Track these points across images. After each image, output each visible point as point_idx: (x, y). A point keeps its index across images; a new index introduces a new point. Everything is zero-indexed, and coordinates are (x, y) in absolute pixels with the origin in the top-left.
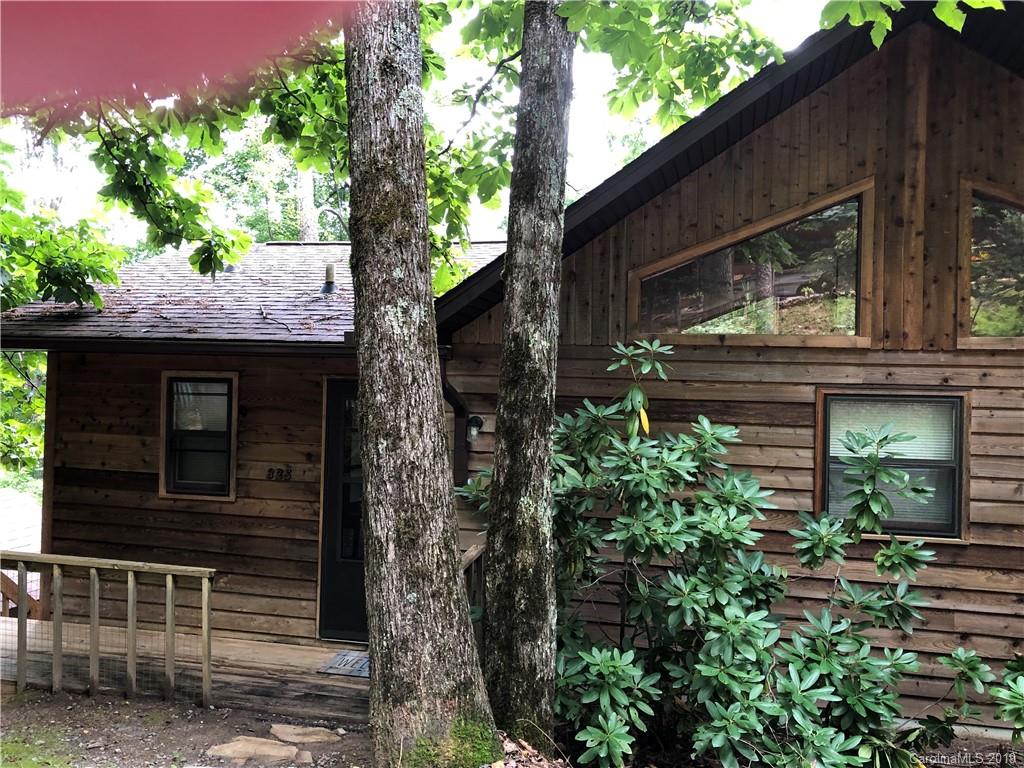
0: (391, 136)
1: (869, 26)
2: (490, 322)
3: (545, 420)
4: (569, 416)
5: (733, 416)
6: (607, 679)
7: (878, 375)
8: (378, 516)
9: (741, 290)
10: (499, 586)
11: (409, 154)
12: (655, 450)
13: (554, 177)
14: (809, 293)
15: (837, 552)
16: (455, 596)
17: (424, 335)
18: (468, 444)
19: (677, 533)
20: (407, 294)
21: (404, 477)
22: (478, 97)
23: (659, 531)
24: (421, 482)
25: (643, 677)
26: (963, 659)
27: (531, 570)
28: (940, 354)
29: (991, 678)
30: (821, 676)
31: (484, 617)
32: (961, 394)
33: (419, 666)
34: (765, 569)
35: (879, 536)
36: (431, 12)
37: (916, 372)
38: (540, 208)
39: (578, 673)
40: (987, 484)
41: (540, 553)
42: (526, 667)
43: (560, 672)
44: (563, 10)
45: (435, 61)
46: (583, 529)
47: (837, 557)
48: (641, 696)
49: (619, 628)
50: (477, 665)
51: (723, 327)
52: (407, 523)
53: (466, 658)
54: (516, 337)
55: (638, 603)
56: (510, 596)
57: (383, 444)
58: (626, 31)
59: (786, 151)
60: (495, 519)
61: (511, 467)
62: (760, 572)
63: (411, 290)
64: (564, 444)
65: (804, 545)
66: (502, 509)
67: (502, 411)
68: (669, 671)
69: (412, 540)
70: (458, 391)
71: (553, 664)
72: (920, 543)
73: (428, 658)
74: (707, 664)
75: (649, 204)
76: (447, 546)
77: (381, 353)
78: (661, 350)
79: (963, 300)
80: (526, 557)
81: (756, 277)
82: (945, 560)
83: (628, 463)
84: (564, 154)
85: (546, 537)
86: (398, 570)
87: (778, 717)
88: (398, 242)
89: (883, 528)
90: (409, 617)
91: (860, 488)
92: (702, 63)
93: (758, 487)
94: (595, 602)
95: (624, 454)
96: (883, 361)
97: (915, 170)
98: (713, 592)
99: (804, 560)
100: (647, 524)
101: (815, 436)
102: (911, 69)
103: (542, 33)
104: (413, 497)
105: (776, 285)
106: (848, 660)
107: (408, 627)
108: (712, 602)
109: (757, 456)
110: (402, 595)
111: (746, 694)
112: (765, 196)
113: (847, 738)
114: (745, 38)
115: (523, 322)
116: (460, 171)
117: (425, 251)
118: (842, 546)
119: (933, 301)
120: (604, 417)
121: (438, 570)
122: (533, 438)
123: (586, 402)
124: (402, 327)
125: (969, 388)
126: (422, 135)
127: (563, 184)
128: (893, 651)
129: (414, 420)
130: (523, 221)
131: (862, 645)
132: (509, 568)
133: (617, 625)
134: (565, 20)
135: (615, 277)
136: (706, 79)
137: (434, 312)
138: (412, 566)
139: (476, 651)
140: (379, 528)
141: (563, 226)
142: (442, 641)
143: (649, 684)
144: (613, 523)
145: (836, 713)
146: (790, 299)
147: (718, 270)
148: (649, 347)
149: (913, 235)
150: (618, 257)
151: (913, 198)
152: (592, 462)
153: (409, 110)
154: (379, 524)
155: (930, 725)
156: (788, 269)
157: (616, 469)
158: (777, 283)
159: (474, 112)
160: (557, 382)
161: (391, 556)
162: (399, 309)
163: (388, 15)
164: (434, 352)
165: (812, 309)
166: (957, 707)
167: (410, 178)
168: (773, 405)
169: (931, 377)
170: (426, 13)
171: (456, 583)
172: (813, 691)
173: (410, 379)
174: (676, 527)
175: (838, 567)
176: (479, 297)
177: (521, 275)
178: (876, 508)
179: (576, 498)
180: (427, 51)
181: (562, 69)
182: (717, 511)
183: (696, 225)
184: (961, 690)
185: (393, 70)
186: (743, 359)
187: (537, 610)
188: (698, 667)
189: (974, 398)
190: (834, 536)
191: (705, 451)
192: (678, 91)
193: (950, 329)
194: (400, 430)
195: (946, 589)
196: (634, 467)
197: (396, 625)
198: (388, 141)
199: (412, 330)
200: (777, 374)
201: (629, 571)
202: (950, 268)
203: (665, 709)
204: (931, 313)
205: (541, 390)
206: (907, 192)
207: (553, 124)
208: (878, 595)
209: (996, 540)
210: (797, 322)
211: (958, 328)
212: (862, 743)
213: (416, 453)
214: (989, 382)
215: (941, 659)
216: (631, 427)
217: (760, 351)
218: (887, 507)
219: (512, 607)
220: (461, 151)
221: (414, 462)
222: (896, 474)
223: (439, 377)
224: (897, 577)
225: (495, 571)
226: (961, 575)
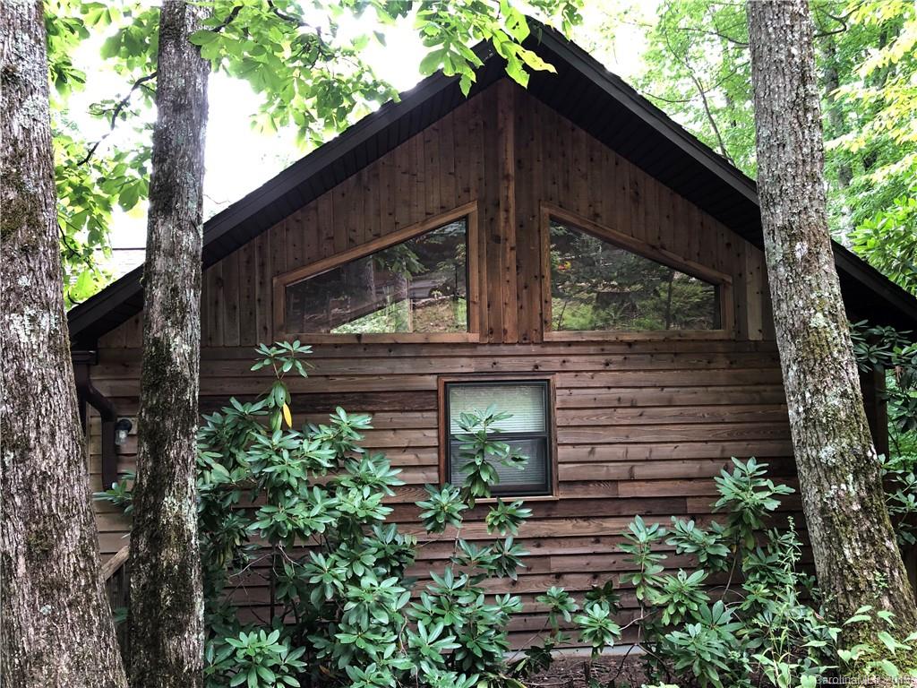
0: (15, 144)
1: (458, 77)
2: (137, 327)
3: (188, 420)
4: (218, 415)
5: (370, 405)
6: (254, 660)
7: (486, 365)
8: (5, 531)
9: (382, 293)
10: (144, 586)
11: (36, 163)
12: (297, 442)
13: (193, 190)
14: (438, 296)
15: (455, 518)
16: (95, 603)
17: (55, 343)
18: (117, 448)
19: (317, 516)
20: (35, 302)
21: (35, 488)
22: (117, 112)
23: (300, 516)
24: (54, 491)
25: (290, 652)
26: (555, 595)
27: (176, 567)
28: (532, 346)
29: (576, 607)
30: (445, 628)
31: (129, 620)
32: (548, 377)
33: (55, 678)
34: (398, 539)
35: (489, 499)
36: (67, 25)
37: (514, 361)
38: (179, 219)
39: (228, 658)
40: (570, 449)
41: (185, 549)
42: (173, 661)
43: (210, 661)
44: (196, 39)
45: (73, 73)
46: (232, 520)
47: (455, 521)
48: (287, 670)
49: (269, 608)
50: (120, 668)
51: (368, 326)
52: (39, 535)
53: (107, 663)
54: (156, 341)
55: (285, 584)
56: (155, 594)
57: (10, 456)
58: (260, 63)
59: (407, 176)
60: (139, 521)
61: (154, 469)
62: (394, 542)
63: (39, 298)
64: (212, 441)
65: (429, 515)
66: (146, 511)
67: (143, 414)
68: (313, 644)
69: (44, 552)
70: (104, 395)
71: (201, 654)
72: (520, 503)
73: (65, 669)
74: (346, 633)
75: (290, 218)
76: (85, 554)
77: (5, 363)
78: (301, 350)
79: (546, 302)
80: (171, 555)
81: (394, 282)
82: (542, 514)
83: (271, 456)
84: (201, 171)
85: (191, 533)
86: (30, 584)
87: (410, 670)
88: (24, 250)
89: (492, 492)
90: (43, 630)
91: (472, 460)
92: (331, 96)
93: (388, 467)
94: (246, 587)
95: (268, 447)
96: (489, 353)
97: (507, 197)
98: (350, 566)
99: (429, 528)
100: (289, 511)
101: (438, 418)
102: (500, 115)
103: (177, 57)
104: (46, 507)
105: (411, 289)
106: (467, 611)
107: (42, 641)
108: (350, 575)
109: (392, 438)
110: (35, 609)
111: (381, 655)
112: (390, 214)
113: (468, 677)
114: (367, 78)
115: (163, 327)
116: (101, 181)
117: (54, 260)
118: (459, 512)
119: (525, 304)
120: (250, 414)
121: (75, 578)
122: (175, 439)
123: (233, 400)
124: (29, 336)
125: (554, 372)
126: (50, 144)
127: (200, 197)
128: (502, 596)
129: (46, 429)
130: (162, 230)
131: (478, 595)
132: (154, 567)
133: (268, 606)
134: (198, 48)
135: (261, 283)
136: (335, 110)
137: (66, 319)
138: (45, 578)
139: (118, 653)
140: (7, 543)
141: (202, 236)
142: (81, 648)
143: (296, 660)
144: (257, 513)
145: (459, 657)
146: (423, 301)
147: (362, 276)
148: (289, 347)
149: (508, 250)
150: (262, 265)
151: (507, 220)
152: (241, 457)
153: (34, 120)
154: (6, 539)
155: (534, 654)
156: (416, 276)
157: (260, 462)
158: (412, 287)
159: (113, 126)
160: (200, 384)
161: (21, 570)
162: (25, 316)
163: (9, 25)
164: (67, 359)
165: (441, 309)
166: (552, 636)
167: (36, 186)
168: (403, 394)
169: (526, 365)
170: (61, 26)
171: (96, 590)
172: (438, 642)
173: (40, 388)
174: (316, 511)
175: (457, 529)
176: (125, 303)
177: (161, 281)
178: (485, 477)
179: (221, 493)
180: (64, 63)
181: (196, 92)
182: (354, 491)
183: (332, 238)
184: (555, 622)
185: (16, 80)
186: (377, 355)
187: (184, 604)
188: (338, 636)
189: (558, 380)
190: (453, 503)
191: (342, 439)
192: (312, 120)
193: (538, 326)
194: (29, 441)
195: (544, 538)
196: (276, 459)
197: (29, 640)
198: (11, 149)
199: (41, 339)
200: (406, 367)
201: (277, 555)
202: (536, 277)
203: (312, 678)
204: (524, 312)
205: (183, 391)
206: (502, 215)
207: (189, 141)
208: (490, 550)
209: (577, 494)
210: (429, 320)
211: (544, 325)
212: (480, 679)
213: (48, 463)
214: (569, 367)
215: (539, 598)
216: (274, 422)
217: (390, 348)
218: (494, 475)
219: (158, 605)
220: (102, 162)
221: (45, 472)
222: (499, 446)
223: (73, 385)
224: (503, 534)
225: (139, 571)
226: (555, 526)
